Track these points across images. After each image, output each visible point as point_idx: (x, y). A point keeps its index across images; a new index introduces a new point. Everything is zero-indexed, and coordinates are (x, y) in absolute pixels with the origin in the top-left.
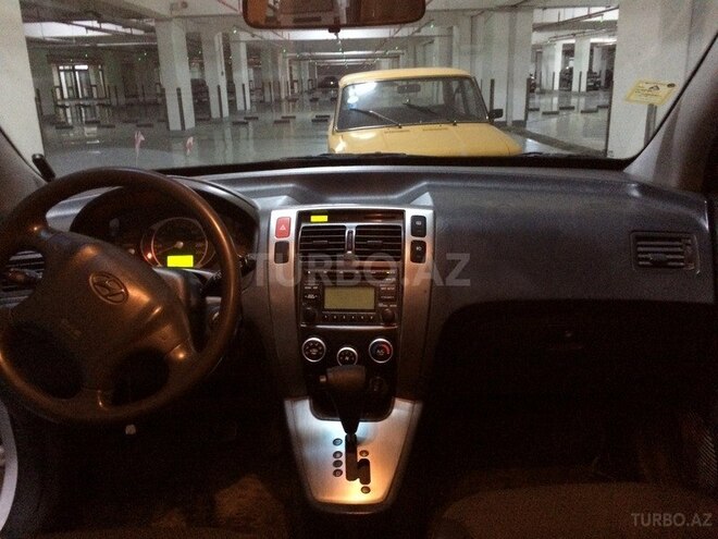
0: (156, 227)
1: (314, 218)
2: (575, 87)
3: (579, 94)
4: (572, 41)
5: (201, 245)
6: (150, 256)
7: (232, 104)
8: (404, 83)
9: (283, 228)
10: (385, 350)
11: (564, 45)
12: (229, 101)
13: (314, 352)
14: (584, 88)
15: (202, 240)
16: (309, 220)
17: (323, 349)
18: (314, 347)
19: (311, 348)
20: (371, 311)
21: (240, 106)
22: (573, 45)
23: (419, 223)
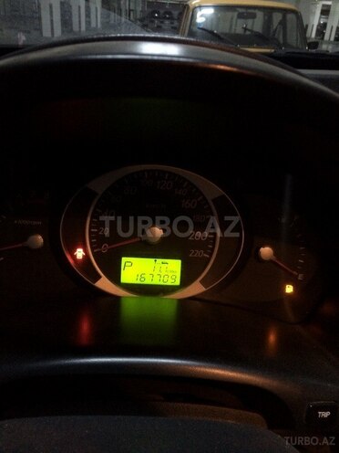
0: (100, 185)
2: (326, 37)
3: (329, 42)
4: (329, 3)
7: (88, 23)
8: (243, 10)
11: (323, 5)
12: (86, 21)
14: (332, 39)
21: (93, 25)
22: (329, 6)
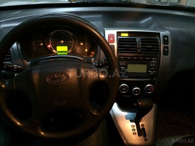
0: (52, 34)
1: (122, 35)
5: (70, 42)
6: (49, 46)
9: (111, 39)
10: (151, 88)
13: (124, 89)
15: (71, 40)
16: (120, 36)
17: (127, 89)
18: (124, 87)
19: (123, 88)
20: (145, 73)
23: (166, 39)
